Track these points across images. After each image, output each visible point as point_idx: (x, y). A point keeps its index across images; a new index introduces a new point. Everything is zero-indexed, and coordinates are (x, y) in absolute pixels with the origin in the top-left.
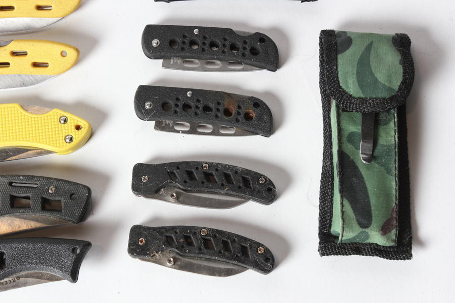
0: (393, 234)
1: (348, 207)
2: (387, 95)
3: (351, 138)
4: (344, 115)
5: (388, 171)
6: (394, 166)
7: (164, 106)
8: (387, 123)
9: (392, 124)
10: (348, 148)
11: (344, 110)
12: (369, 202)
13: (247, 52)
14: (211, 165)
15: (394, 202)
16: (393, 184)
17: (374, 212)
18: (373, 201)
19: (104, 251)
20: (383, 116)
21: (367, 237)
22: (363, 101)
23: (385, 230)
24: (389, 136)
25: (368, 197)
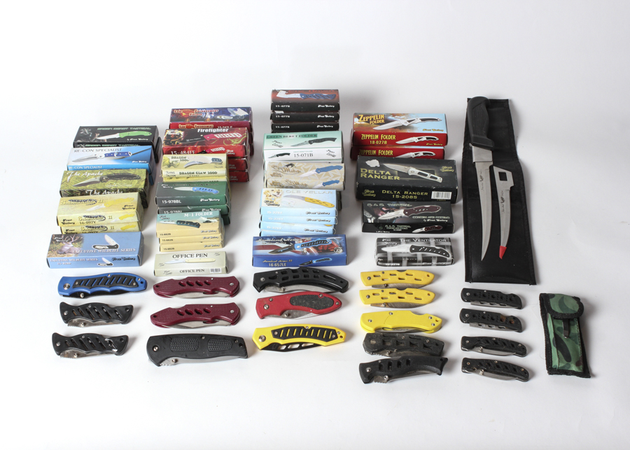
0: (581, 366)
1: (560, 354)
2: (573, 313)
3: (559, 329)
4: (555, 321)
5: (577, 343)
6: (579, 341)
7: (474, 316)
8: (574, 325)
9: (576, 326)
10: (558, 333)
11: (554, 318)
12: (569, 353)
13: (508, 300)
14: (496, 338)
15: (580, 355)
16: (579, 348)
17: (572, 357)
18: (571, 352)
19: (450, 370)
20: (571, 322)
21: (570, 366)
22: (562, 314)
23: (577, 365)
24: (575, 330)
25: (568, 351)
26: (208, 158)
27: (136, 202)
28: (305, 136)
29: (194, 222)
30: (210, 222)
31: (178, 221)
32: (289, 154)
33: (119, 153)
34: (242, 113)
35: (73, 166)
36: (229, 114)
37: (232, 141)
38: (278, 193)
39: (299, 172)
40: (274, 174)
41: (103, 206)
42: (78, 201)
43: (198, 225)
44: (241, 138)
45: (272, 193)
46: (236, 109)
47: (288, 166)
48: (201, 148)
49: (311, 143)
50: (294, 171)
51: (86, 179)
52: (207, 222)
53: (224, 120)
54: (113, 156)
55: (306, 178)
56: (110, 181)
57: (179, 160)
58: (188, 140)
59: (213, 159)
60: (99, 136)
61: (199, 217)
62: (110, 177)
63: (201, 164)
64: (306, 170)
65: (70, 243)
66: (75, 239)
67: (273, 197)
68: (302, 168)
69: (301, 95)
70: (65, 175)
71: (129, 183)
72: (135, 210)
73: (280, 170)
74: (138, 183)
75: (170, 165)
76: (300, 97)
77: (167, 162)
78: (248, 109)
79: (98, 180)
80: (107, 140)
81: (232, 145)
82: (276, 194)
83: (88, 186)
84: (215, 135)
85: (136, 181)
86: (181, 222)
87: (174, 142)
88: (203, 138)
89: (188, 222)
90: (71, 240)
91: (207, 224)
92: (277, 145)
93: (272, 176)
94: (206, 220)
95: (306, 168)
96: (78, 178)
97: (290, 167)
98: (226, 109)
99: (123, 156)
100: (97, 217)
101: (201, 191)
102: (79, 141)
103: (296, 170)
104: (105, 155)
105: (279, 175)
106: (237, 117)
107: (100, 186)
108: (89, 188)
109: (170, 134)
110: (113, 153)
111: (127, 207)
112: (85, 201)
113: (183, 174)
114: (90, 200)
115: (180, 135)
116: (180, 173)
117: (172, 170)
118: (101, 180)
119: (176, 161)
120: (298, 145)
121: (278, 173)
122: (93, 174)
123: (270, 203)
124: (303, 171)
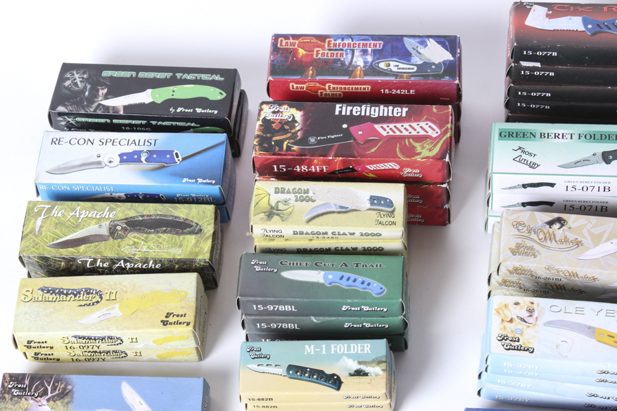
26: (361, 193)
27: (194, 305)
28: (593, 137)
29: (328, 371)
30: (366, 374)
31: (290, 367)
32: (552, 185)
33: (150, 152)
34: (437, 54)
35: (49, 185)
36: (406, 56)
37: (417, 145)
38: (531, 311)
39: (578, 244)
40: (518, 246)
41: (116, 310)
42: (61, 293)
43: (335, 382)
44: (439, 137)
45: (515, 312)
46: (422, 39)
47: (551, 223)
48: (343, 162)
49: (608, 162)
50: (566, 240)
51: (77, 226)
52: (359, 373)
53: (396, 75)
54: (139, 161)
55: (595, 262)
56: (133, 237)
57: (292, 196)
58: (312, 140)
59: (373, 199)
60: (106, 97)
61: (338, 357)
62: (134, 225)
63: (344, 211)
64: (597, 240)
65: (43, 400)
66: (54, 389)
67: (518, 325)
68: (585, 231)
69: (585, 23)
70: (31, 213)
71: (174, 245)
72: (191, 328)
73: (533, 236)
74: (196, 245)
75: (271, 213)
76: (582, 28)
77: (264, 203)
78: (451, 43)
79: (104, 231)
80: (125, 107)
81: (418, 158)
82: (525, 314)
83: (82, 248)
84: (377, 127)
85: (192, 239)
86: (297, 371)
87: (280, 143)
88: (348, 135)
89: (313, 372)
90: (45, 393)
91: (357, 378)
92: (525, 162)
93: (514, 252)
94: (355, 366)
95: (596, 231)
96: (59, 224)
97: (557, 226)
98: (399, 39)
99: (161, 160)
100: (103, 339)
101: (344, 284)
102: (61, 109)
103: (571, 237)
104: (121, 155)
105: (530, 252)
106: (426, 65)
107: (109, 250)
108: (84, 254)
109: (270, 117)
110: (139, 153)
111: (171, 319)
112: (76, 293)
113: (302, 233)
114: (88, 291)
115: (294, 121)
116: (295, 233)
117: (275, 225)
118: (113, 232)
119: (286, 202)
120: (577, 164)
121: (529, 243)
122: (93, 214)
123: (511, 343)
124: (587, 241)
